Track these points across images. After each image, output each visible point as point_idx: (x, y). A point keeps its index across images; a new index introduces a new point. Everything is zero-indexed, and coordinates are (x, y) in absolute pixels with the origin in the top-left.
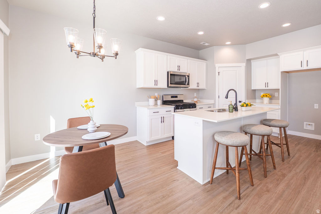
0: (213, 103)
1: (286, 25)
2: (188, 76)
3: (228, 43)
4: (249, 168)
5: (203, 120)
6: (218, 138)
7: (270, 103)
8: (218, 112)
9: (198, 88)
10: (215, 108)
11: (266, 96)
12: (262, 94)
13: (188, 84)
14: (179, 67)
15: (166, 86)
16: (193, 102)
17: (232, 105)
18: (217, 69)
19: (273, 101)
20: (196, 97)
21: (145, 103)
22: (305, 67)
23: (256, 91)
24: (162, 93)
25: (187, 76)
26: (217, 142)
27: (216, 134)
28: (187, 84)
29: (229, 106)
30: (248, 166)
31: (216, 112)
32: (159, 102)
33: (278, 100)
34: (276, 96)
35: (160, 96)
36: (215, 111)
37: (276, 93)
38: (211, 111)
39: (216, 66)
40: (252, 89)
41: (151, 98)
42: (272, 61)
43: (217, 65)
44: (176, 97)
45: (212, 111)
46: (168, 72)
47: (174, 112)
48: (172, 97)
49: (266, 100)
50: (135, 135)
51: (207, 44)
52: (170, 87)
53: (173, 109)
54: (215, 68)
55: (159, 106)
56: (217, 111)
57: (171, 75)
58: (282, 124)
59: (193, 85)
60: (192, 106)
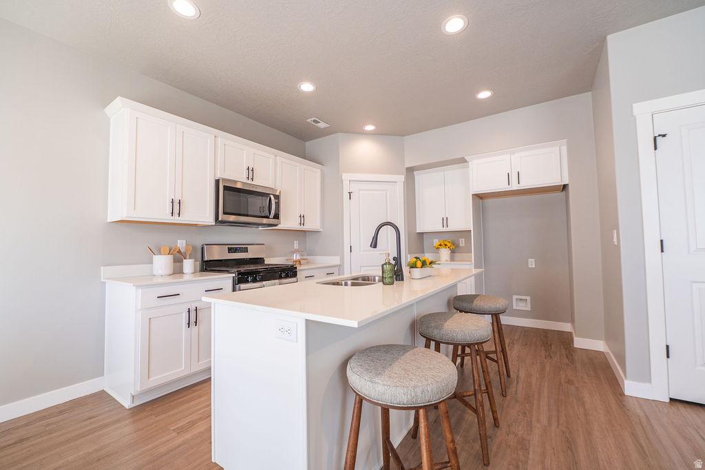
0: (338, 263)
1: (484, 95)
2: (277, 197)
3: (370, 128)
4: (453, 462)
5: (306, 320)
6: (359, 380)
7: (452, 259)
8: (353, 284)
9: (302, 228)
10: (343, 274)
11: (446, 245)
12: (436, 242)
13: (277, 216)
14: (251, 171)
15: (209, 219)
16: (290, 263)
17: (389, 263)
18: (346, 183)
19: (457, 255)
20: (296, 251)
21: (142, 269)
22: (515, 186)
23: (425, 236)
24: (199, 241)
25: (272, 198)
26: (357, 394)
27: (351, 361)
28: (272, 216)
29: (383, 268)
30: (451, 454)
31: (346, 284)
32: (189, 265)
33: (469, 252)
34: (461, 245)
35: (194, 248)
36: (343, 283)
37: (461, 240)
38: (334, 284)
39: (343, 178)
40: (418, 232)
41: (160, 254)
42: (453, 172)
43: (346, 177)
44: (246, 250)
45: (337, 284)
46: (217, 182)
47: (234, 290)
48: (231, 250)
49: (445, 254)
50: (99, 372)
51: (322, 125)
52: (223, 222)
53: (230, 282)
54: (342, 181)
55: (186, 277)
56: (349, 282)
57: (226, 188)
58: (498, 306)
59: (288, 221)
60: (287, 272)
